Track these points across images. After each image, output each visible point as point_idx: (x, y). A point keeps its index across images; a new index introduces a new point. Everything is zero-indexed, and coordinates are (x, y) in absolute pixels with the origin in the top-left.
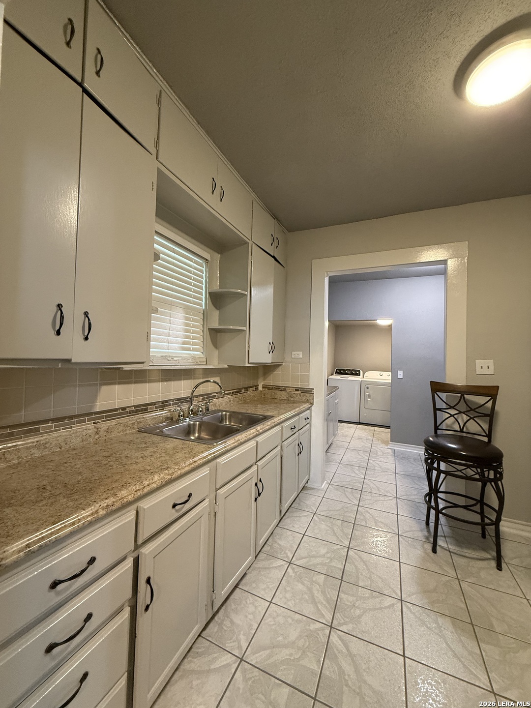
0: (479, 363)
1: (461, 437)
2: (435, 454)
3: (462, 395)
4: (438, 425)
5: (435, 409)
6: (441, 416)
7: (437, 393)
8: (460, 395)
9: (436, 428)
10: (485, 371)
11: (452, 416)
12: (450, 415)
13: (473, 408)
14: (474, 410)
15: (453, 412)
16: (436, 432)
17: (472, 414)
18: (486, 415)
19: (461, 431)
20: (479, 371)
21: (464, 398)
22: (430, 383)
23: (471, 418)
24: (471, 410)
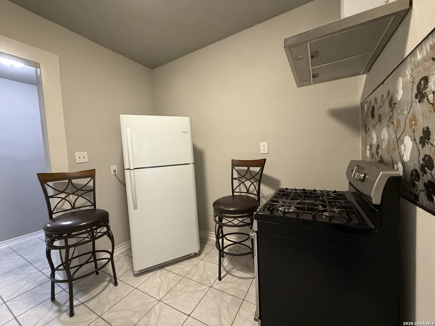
0: (77, 154)
1: (74, 213)
2: (54, 236)
3: (70, 180)
4: (52, 210)
5: (48, 198)
6: (54, 202)
7: (47, 183)
8: (67, 181)
9: (51, 213)
10: (83, 160)
11: (63, 199)
12: (61, 199)
13: (79, 188)
14: (80, 190)
15: (63, 195)
16: (51, 217)
17: (80, 193)
18: (90, 191)
19: (73, 208)
20: (78, 161)
21: (72, 183)
22: (37, 176)
23: (79, 196)
24: (79, 190)
